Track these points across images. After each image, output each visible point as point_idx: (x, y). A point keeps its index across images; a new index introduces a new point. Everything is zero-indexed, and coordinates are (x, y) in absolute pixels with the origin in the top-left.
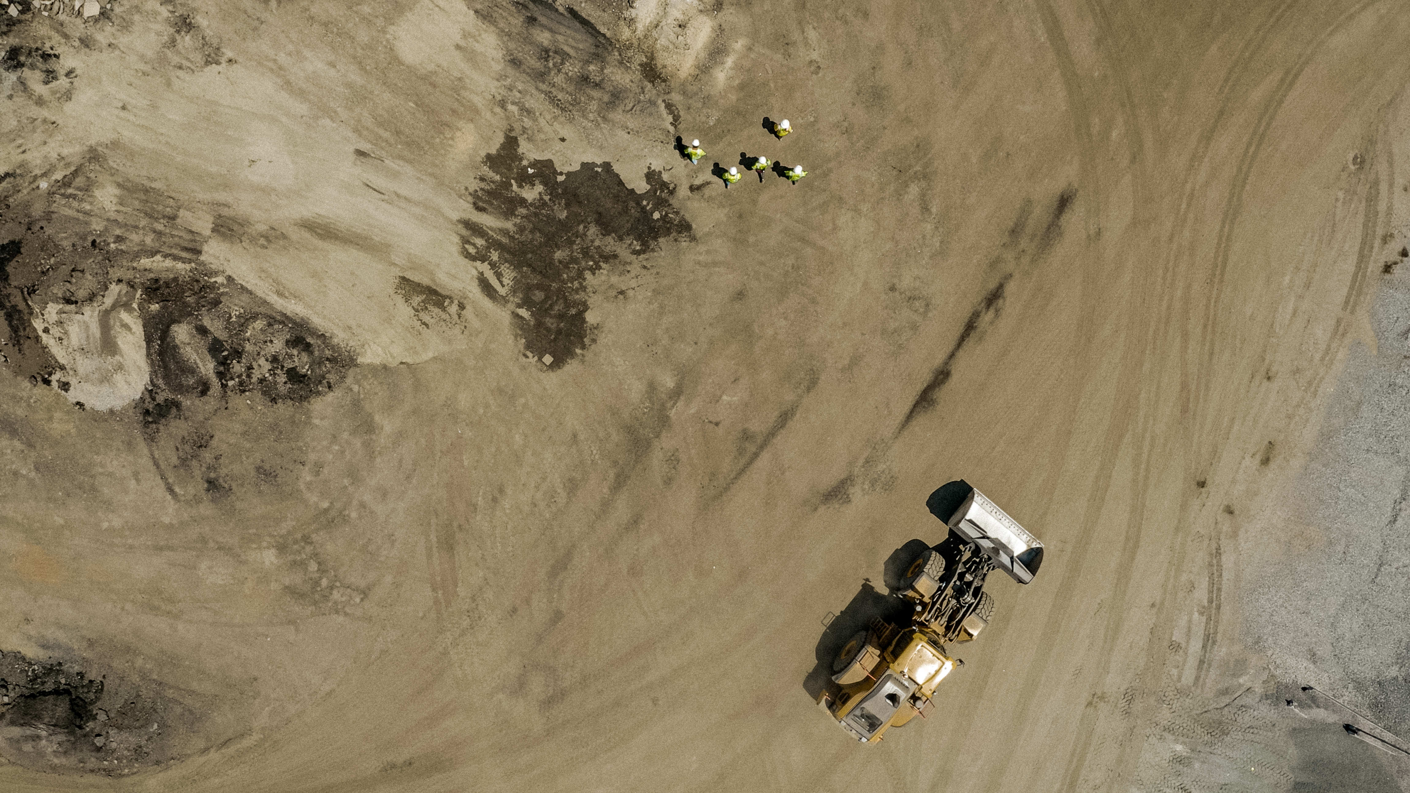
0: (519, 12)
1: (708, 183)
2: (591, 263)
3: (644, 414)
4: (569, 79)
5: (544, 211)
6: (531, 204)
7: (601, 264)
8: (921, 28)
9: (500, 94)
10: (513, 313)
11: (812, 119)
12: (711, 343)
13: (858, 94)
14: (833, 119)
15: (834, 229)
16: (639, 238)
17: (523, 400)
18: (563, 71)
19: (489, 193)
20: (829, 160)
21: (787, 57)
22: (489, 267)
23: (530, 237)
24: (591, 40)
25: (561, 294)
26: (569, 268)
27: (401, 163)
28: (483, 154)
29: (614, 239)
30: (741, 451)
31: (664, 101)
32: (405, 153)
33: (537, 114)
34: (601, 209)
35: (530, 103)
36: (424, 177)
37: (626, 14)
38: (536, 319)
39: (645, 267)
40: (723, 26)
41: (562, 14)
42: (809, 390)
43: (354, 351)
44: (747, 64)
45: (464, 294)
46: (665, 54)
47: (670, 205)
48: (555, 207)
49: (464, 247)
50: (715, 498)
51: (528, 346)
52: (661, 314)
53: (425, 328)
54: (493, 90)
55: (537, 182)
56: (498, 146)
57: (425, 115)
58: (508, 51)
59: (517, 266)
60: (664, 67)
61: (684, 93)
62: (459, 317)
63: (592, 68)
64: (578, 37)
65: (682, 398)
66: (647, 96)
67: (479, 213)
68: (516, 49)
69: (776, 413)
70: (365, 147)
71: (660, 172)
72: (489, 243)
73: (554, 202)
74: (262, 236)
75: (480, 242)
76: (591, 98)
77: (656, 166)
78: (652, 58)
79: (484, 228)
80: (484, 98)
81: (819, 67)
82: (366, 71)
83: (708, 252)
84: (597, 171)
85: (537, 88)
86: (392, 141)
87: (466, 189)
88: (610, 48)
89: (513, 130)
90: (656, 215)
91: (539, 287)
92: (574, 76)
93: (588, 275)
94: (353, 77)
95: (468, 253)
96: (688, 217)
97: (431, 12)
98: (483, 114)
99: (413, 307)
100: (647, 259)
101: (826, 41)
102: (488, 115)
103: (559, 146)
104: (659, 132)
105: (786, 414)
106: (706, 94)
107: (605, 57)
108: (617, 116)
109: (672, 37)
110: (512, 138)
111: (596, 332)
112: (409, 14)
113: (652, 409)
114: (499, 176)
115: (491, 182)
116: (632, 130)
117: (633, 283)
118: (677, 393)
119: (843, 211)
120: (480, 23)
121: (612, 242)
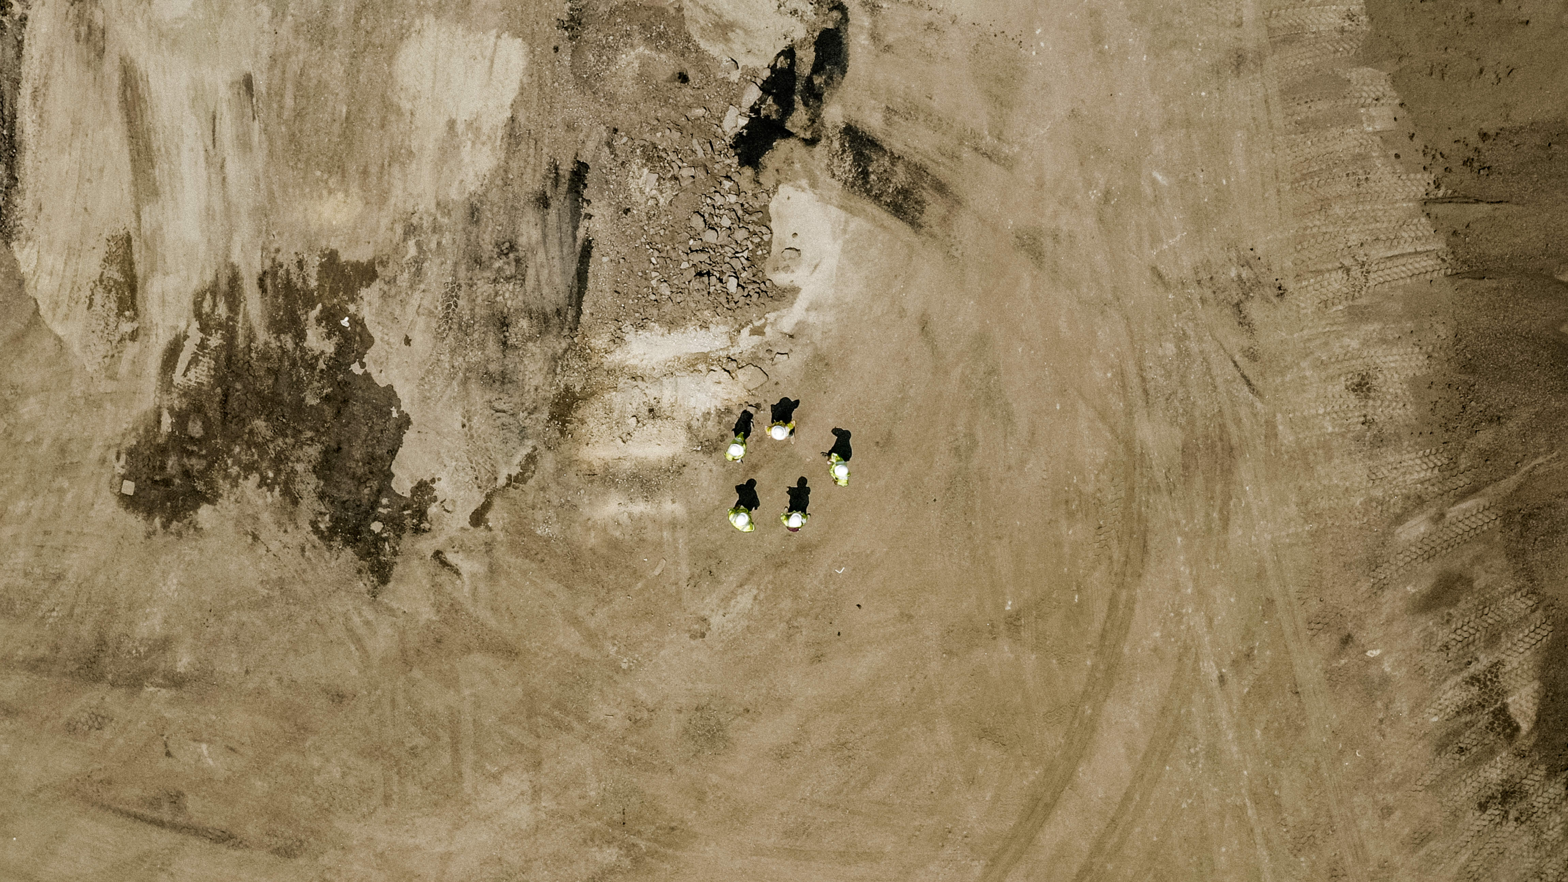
0: (545, 177)
1: (457, 573)
2: (271, 474)
3: (129, 652)
4: (491, 302)
5: (303, 371)
6: (302, 349)
7: (277, 489)
8: (844, 744)
9: (421, 218)
10: (159, 407)
11: (624, 666)
12: (259, 692)
13: (697, 709)
14: (642, 694)
15: (494, 777)
16: (336, 520)
17: (66, 484)
18: (499, 287)
19: (288, 284)
20: (581, 719)
21: (692, 582)
22: (198, 342)
23: (262, 373)
24: (562, 299)
25: (214, 458)
26: (250, 448)
27: (265, 145)
28: (334, 245)
29: (317, 487)
30: (155, 803)
31: (535, 449)
32: (279, 143)
33: (422, 286)
34: (345, 447)
35: (431, 268)
36: (262, 186)
37: (627, 326)
38: (167, 442)
39: (303, 550)
40: (686, 470)
41: (575, 238)
42: (277, 851)
43: (19, 232)
44: (650, 534)
45: (150, 330)
46: (601, 413)
47: (399, 537)
48: (316, 384)
49: (204, 293)
50: (85, 798)
51: (132, 453)
52: (256, 606)
53: (86, 305)
54: (421, 207)
55: (335, 339)
56: (354, 259)
57: (339, 136)
58: (485, 195)
59: (219, 380)
60: (582, 422)
61: (560, 471)
62: (120, 341)
63: (524, 323)
64: (557, 280)
65: (173, 692)
66: (528, 421)
67: (256, 286)
68: (492, 205)
69: (224, 825)
70: (260, 84)
71: (435, 499)
72: (227, 323)
73: (322, 378)
74: (89, 27)
75: (222, 310)
76: (482, 345)
77: (442, 488)
78: (587, 396)
79: (242, 305)
80: (405, 202)
81: (703, 635)
82: (356, 22)
83: (367, 623)
84: (390, 413)
85: (456, 264)
86: (286, 114)
87: (278, 251)
88: (566, 332)
89: (384, 266)
90: (376, 527)
91: (207, 425)
92: (500, 306)
93: (255, 478)
94: (341, 9)
95: (201, 302)
96: (397, 570)
97: (480, 58)
98: (384, 213)
99: (102, 273)
100: (314, 547)
101: (746, 623)
102: (385, 222)
103: (396, 340)
104: (488, 467)
105: (231, 837)
106: (575, 502)
107: (549, 332)
108: (478, 396)
109: (631, 409)
110: (375, 272)
111: (192, 531)
112: (460, 31)
113: (139, 659)
114: (316, 284)
115: (304, 278)
116: (471, 428)
117: (275, 546)
118: (176, 682)
119: (525, 776)
120: (500, 134)
121: (311, 487)
